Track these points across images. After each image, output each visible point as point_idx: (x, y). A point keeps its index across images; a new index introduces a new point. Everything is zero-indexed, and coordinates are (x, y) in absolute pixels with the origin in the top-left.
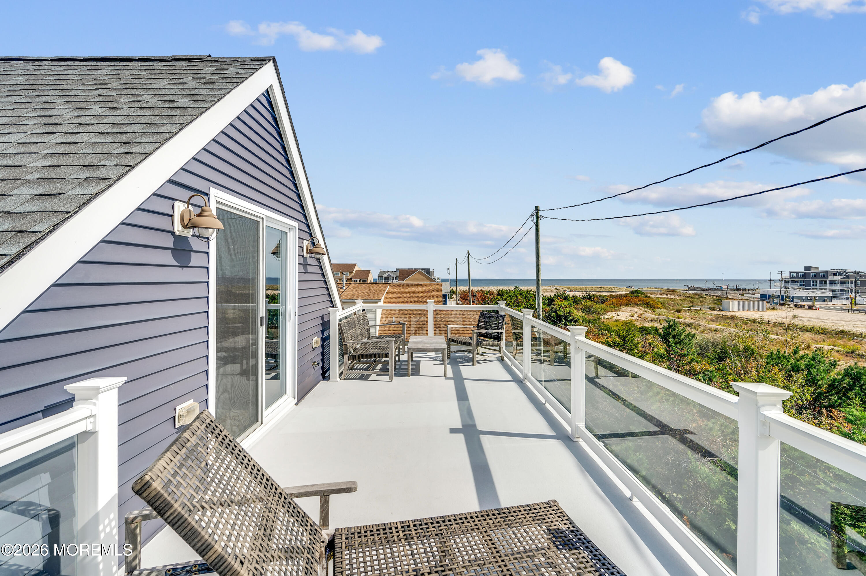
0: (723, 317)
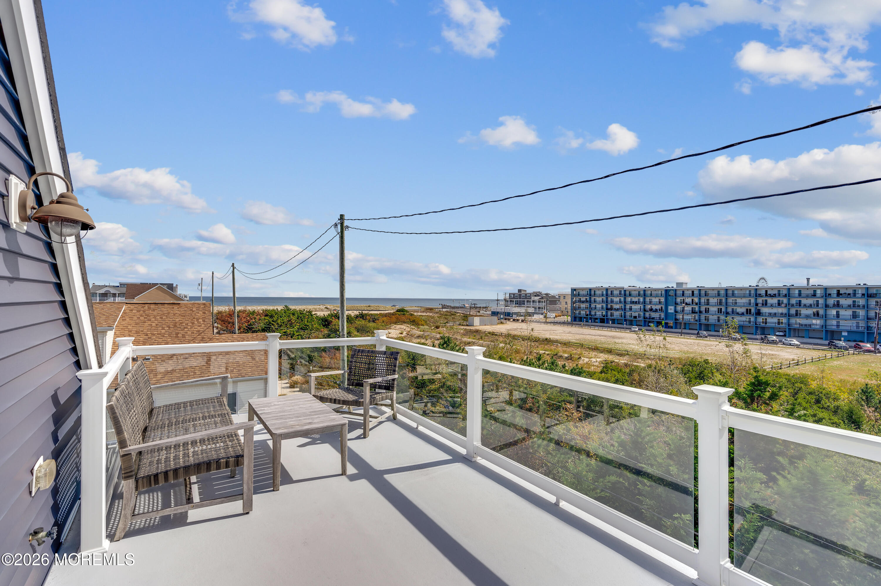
0: (471, 331)
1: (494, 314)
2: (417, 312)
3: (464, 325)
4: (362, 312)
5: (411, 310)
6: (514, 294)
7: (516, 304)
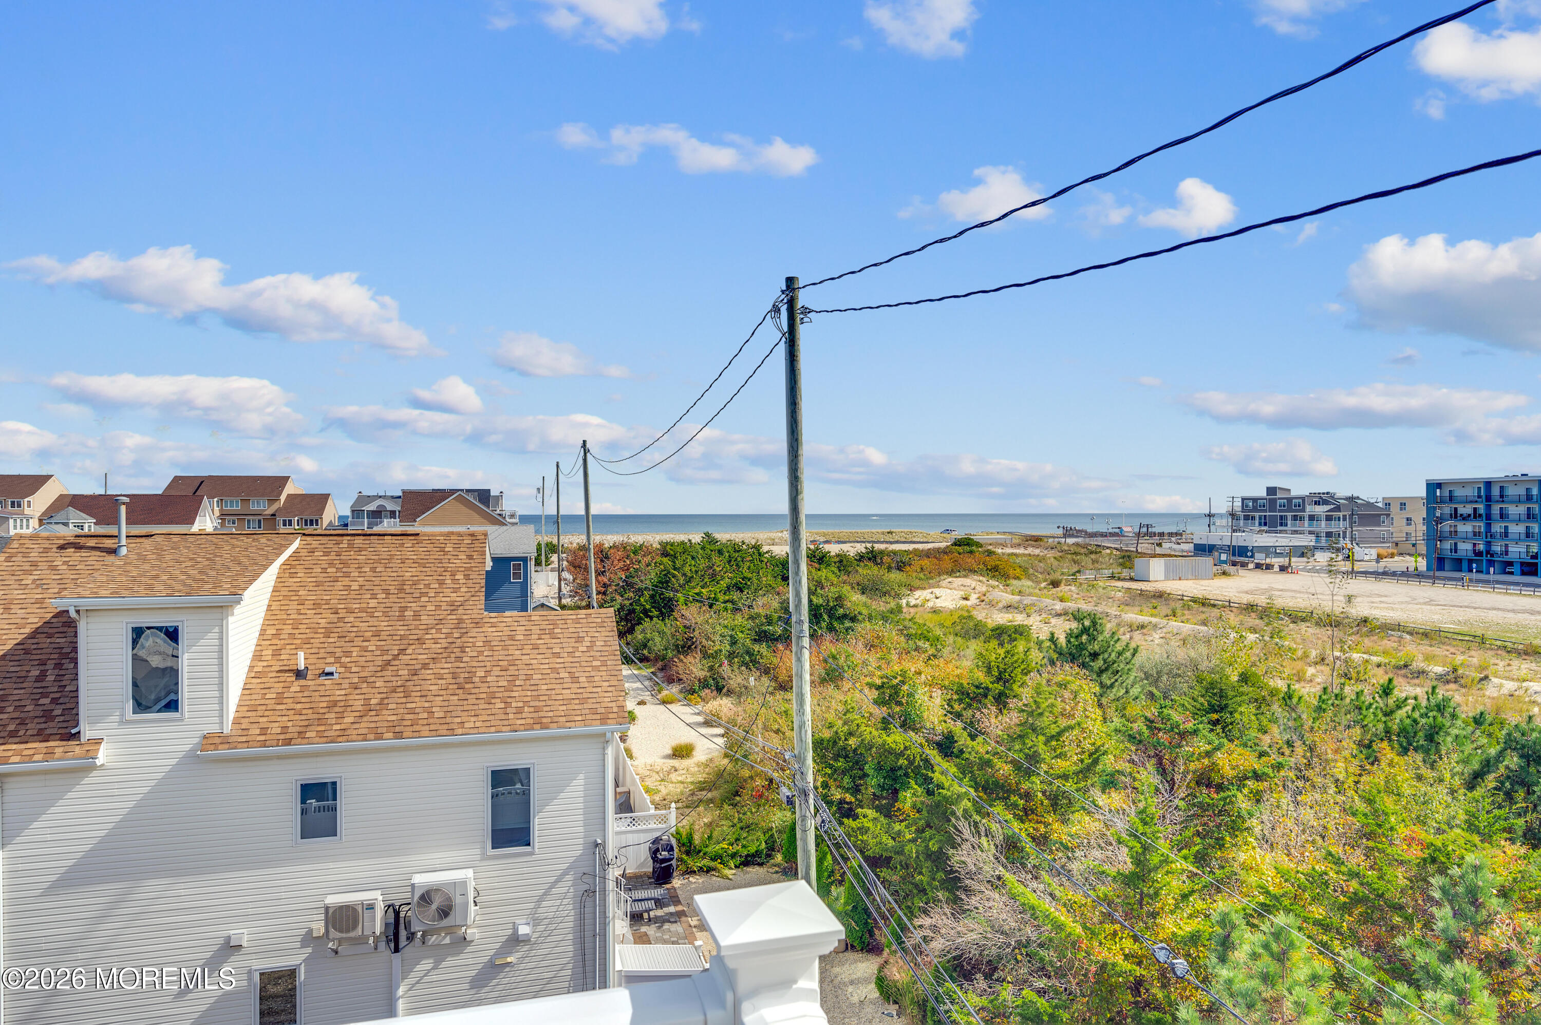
0: (1142, 593)
1: (1203, 550)
2: (1004, 545)
3: (1124, 580)
4: (873, 547)
5: (989, 542)
6: (1255, 500)
7: (1260, 524)
